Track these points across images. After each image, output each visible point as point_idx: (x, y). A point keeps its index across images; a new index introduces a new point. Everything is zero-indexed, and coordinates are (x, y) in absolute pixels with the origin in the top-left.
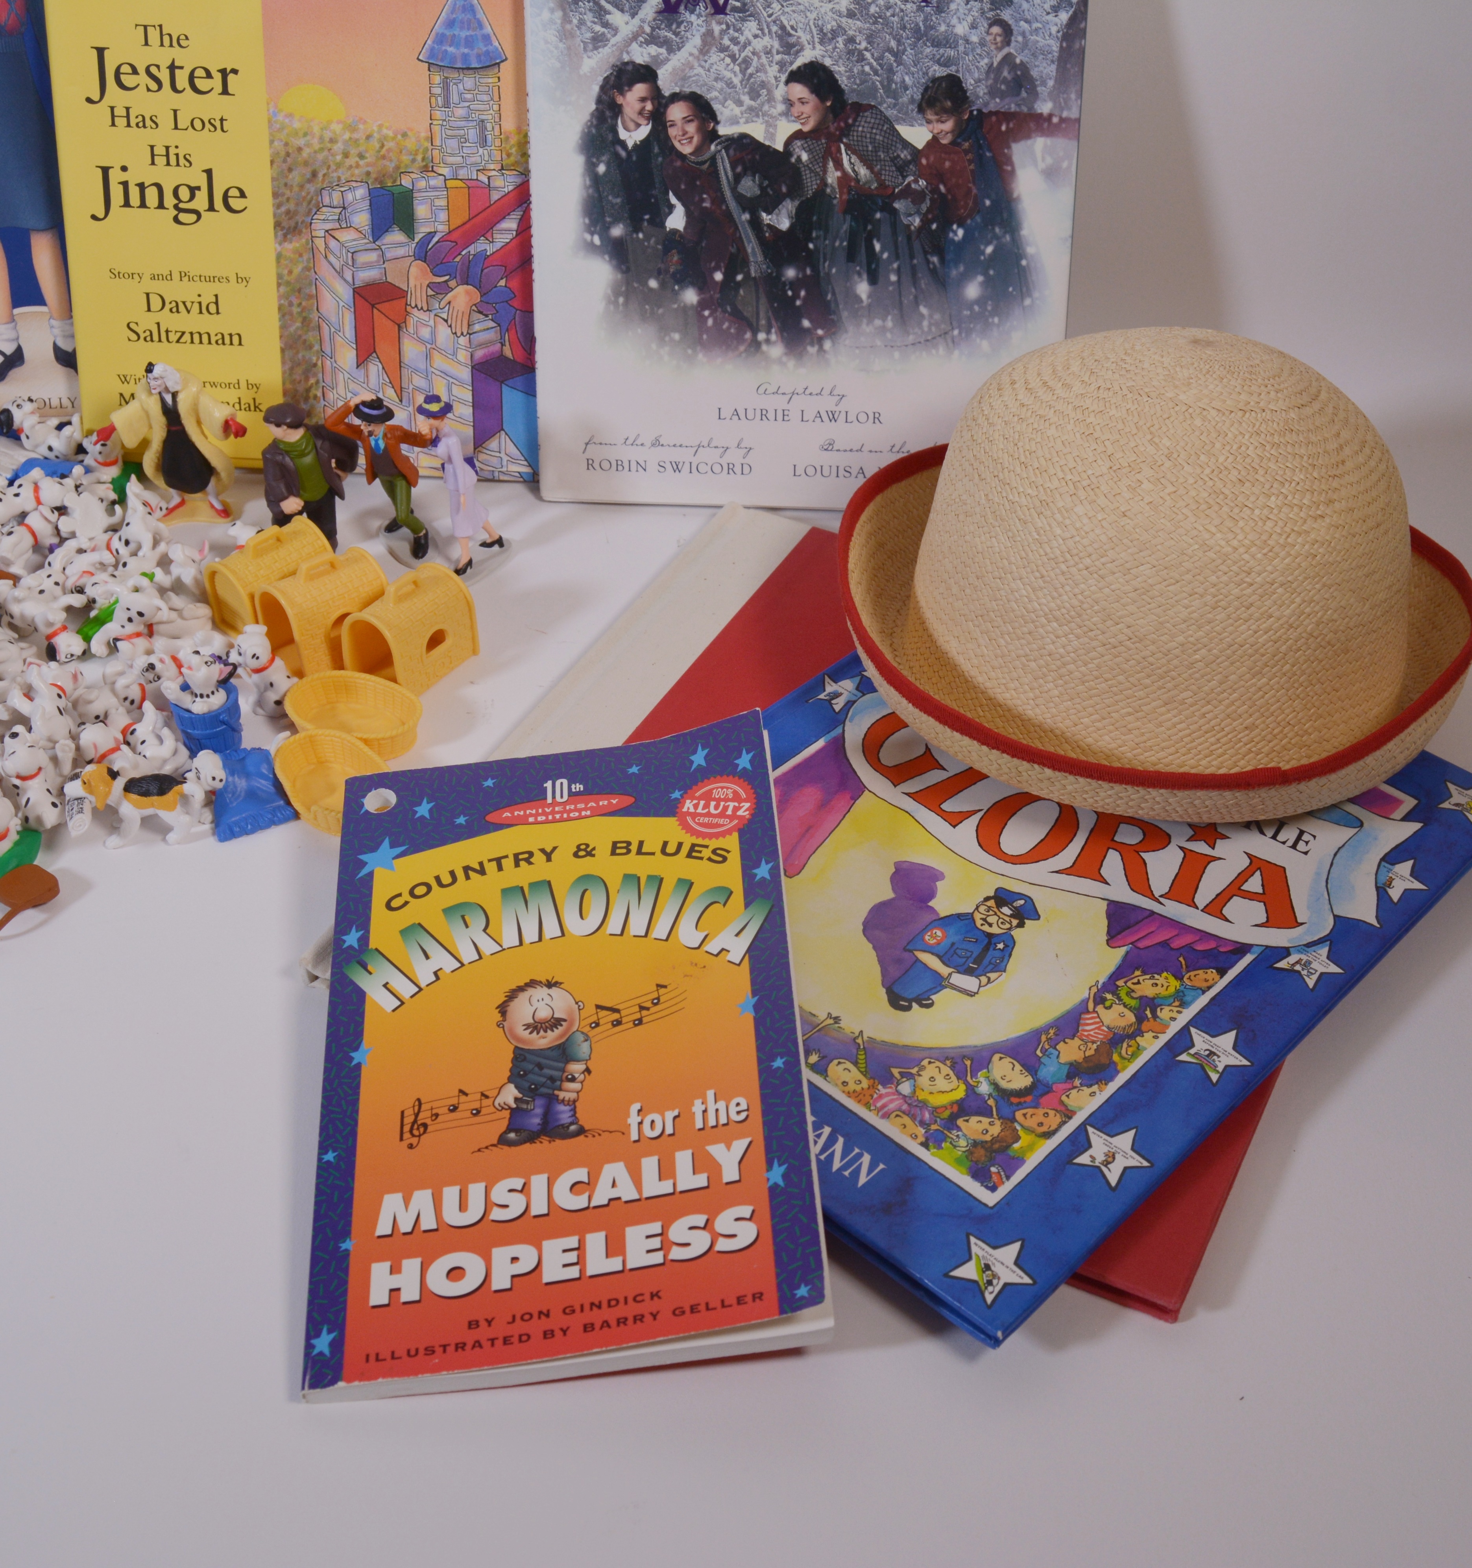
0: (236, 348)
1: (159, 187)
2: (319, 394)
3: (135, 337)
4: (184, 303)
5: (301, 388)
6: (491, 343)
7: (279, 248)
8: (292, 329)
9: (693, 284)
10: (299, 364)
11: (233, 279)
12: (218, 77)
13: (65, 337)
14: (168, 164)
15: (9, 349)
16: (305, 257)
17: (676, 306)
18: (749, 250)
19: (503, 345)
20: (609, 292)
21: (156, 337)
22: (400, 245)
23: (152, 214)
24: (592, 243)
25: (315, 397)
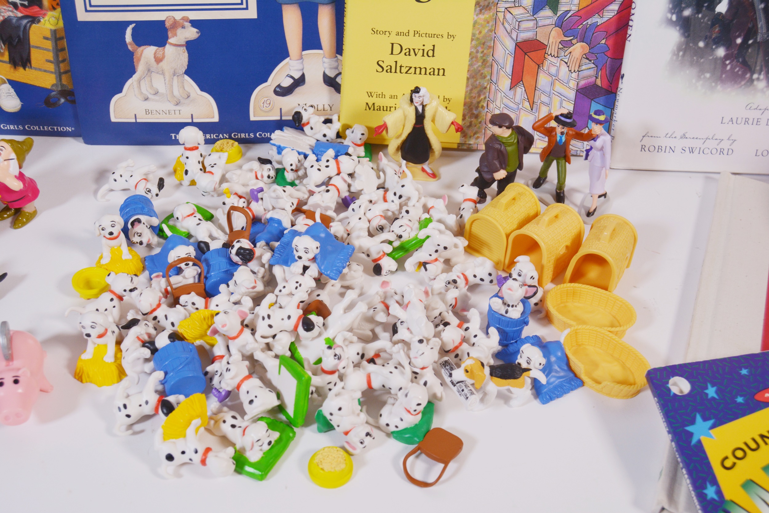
0: (441, 77)
2: (485, 105)
3: (381, 69)
4: (414, 50)
5: (475, 101)
6: (590, 76)
7: (476, 18)
8: (475, 67)
9: (723, 45)
10: (476, 87)
11: (445, 36)
13: (331, 68)
15: (297, 76)
16: (491, 24)
17: (711, 58)
18: (759, 26)
19: (597, 78)
20: (675, 48)
21: (393, 70)
22: (548, 17)
24: (671, 19)
25: (483, 107)
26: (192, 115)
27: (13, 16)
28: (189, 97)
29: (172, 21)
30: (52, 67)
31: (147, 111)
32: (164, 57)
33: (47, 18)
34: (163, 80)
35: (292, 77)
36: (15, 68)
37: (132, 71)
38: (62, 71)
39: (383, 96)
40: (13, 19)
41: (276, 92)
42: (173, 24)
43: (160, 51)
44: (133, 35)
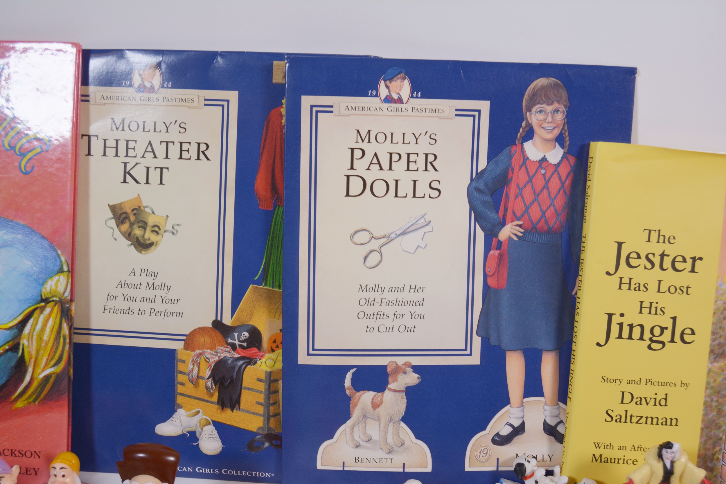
0: (674, 427)
1: (642, 327)
3: (610, 419)
4: (645, 398)
5: (709, 453)
7: (710, 366)
8: (710, 416)
10: (711, 438)
11: (679, 384)
12: (690, 262)
13: (552, 416)
14: (650, 313)
15: (516, 424)
21: (623, 419)
23: (635, 343)
25: (718, 459)
26: (404, 464)
27: (229, 356)
28: (402, 444)
29: (394, 366)
30: (261, 409)
31: (357, 458)
32: (381, 402)
33: (264, 360)
34: (378, 426)
35: (511, 425)
36: (223, 409)
37: (346, 416)
38: (271, 414)
39: (611, 447)
40: (229, 360)
41: (494, 441)
42: (395, 369)
43: (379, 397)
44: (353, 380)
